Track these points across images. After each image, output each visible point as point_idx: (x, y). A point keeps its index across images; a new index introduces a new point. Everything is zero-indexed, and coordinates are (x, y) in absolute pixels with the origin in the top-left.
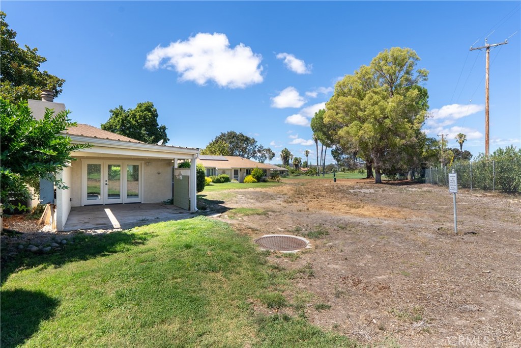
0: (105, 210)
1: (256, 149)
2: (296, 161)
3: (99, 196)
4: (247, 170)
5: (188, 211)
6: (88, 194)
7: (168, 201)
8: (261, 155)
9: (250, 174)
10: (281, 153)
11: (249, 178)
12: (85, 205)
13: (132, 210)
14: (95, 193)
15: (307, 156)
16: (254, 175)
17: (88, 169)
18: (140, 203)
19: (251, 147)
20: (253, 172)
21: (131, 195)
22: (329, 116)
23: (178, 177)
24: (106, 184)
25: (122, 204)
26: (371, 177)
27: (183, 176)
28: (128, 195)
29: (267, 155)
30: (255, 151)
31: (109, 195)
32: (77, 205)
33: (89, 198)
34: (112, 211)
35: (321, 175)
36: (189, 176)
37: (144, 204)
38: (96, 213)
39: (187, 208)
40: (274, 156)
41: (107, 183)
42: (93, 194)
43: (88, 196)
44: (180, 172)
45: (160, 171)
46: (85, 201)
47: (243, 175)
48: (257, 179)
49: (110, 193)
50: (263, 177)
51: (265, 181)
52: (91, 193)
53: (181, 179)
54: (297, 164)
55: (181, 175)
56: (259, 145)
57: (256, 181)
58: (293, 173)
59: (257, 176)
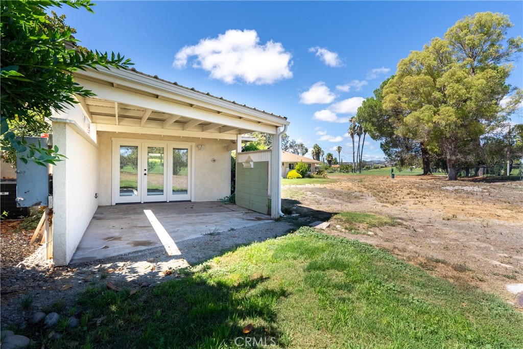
0: (145, 211)
1: (288, 145)
2: (329, 157)
3: (135, 192)
4: (290, 165)
5: (266, 216)
6: (121, 188)
7: (226, 198)
8: (293, 151)
9: (293, 168)
10: (313, 149)
11: (294, 173)
12: (117, 204)
13: (185, 213)
14: (129, 187)
15: (339, 152)
16: (299, 170)
17: (121, 163)
18: (190, 201)
19: (283, 142)
20: (297, 167)
21: (178, 191)
22: (390, 101)
23: (245, 165)
24: (145, 174)
25: (166, 202)
26: (429, 173)
27: (255, 163)
28: (173, 191)
29: (299, 151)
30: (287, 146)
31: (149, 190)
32: (106, 203)
33: (122, 194)
34: (155, 213)
35: (358, 172)
36: (268, 162)
37: (195, 203)
38: (133, 217)
39: (266, 211)
40: (307, 152)
41: (146, 172)
42: (126, 189)
43: (121, 191)
44: (249, 157)
45: (216, 157)
46: (118, 198)
47: (285, 170)
48: (302, 175)
49: (150, 188)
50: (309, 173)
51: (310, 177)
52: (125, 187)
53: (252, 167)
54: (331, 161)
55: (252, 161)
56: (291, 141)
57: (301, 176)
58: (326, 169)
59: (302, 171)
